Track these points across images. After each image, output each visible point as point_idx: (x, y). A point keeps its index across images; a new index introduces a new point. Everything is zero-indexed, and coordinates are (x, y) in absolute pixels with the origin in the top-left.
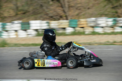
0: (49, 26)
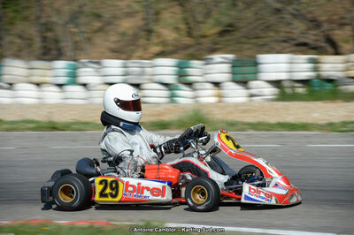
0: (316, 70)
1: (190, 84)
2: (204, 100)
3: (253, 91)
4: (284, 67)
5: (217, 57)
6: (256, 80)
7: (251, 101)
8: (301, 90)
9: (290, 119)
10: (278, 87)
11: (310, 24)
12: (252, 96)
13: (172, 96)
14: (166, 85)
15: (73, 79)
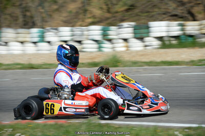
1: (110, 40)
2: (118, 49)
3: (147, 44)
4: (165, 29)
5: (125, 24)
6: (148, 37)
7: (146, 49)
8: (174, 42)
9: (169, 59)
10: (161, 41)
11: (179, 4)
12: (146, 46)
13: (100, 48)
14: (96, 41)
15: (42, 39)
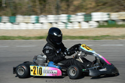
0: (109, 17)
1: (71, 22)
4: (100, 16)
6: (91, 21)
13: (66, 27)
14: (65, 23)
15: (38, 21)
